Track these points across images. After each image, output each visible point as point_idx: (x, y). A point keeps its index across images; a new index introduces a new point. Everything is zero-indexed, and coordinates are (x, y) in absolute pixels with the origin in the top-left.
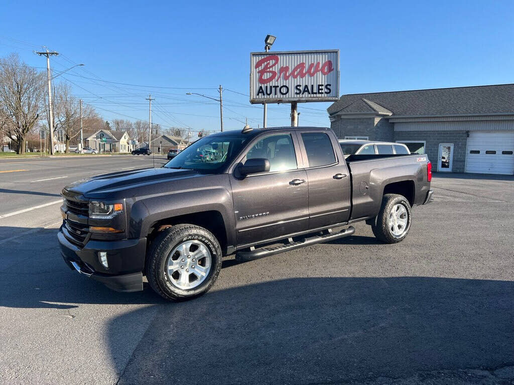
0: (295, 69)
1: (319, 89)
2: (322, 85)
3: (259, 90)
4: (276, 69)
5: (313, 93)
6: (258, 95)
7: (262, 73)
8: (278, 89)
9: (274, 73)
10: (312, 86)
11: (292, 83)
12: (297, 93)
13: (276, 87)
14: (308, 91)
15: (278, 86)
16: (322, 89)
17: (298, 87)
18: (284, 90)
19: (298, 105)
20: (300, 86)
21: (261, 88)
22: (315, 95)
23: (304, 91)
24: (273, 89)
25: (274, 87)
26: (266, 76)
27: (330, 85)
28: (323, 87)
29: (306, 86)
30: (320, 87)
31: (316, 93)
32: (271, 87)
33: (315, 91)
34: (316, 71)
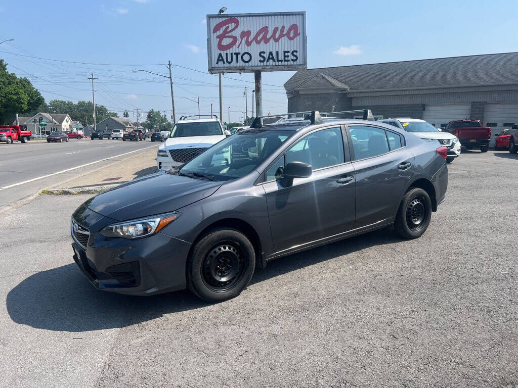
0: (258, 34)
1: (285, 56)
2: (288, 52)
3: (219, 58)
4: (237, 33)
5: (278, 61)
6: (217, 63)
7: (221, 37)
8: (240, 56)
9: (235, 39)
10: (277, 52)
11: (255, 49)
12: (260, 61)
13: (237, 54)
14: (273, 58)
15: (239, 54)
16: (288, 56)
17: (262, 54)
18: (246, 58)
19: (262, 74)
20: (264, 53)
21: (220, 55)
22: (280, 63)
23: (269, 59)
24: (234, 57)
25: (235, 54)
26: (226, 42)
27: (296, 52)
28: (289, 54)
29: (271, 53)
30: (286, 54)
31: (281, 61)
32: (232, 54)
33: (280, 59)
34: (282, 35)
